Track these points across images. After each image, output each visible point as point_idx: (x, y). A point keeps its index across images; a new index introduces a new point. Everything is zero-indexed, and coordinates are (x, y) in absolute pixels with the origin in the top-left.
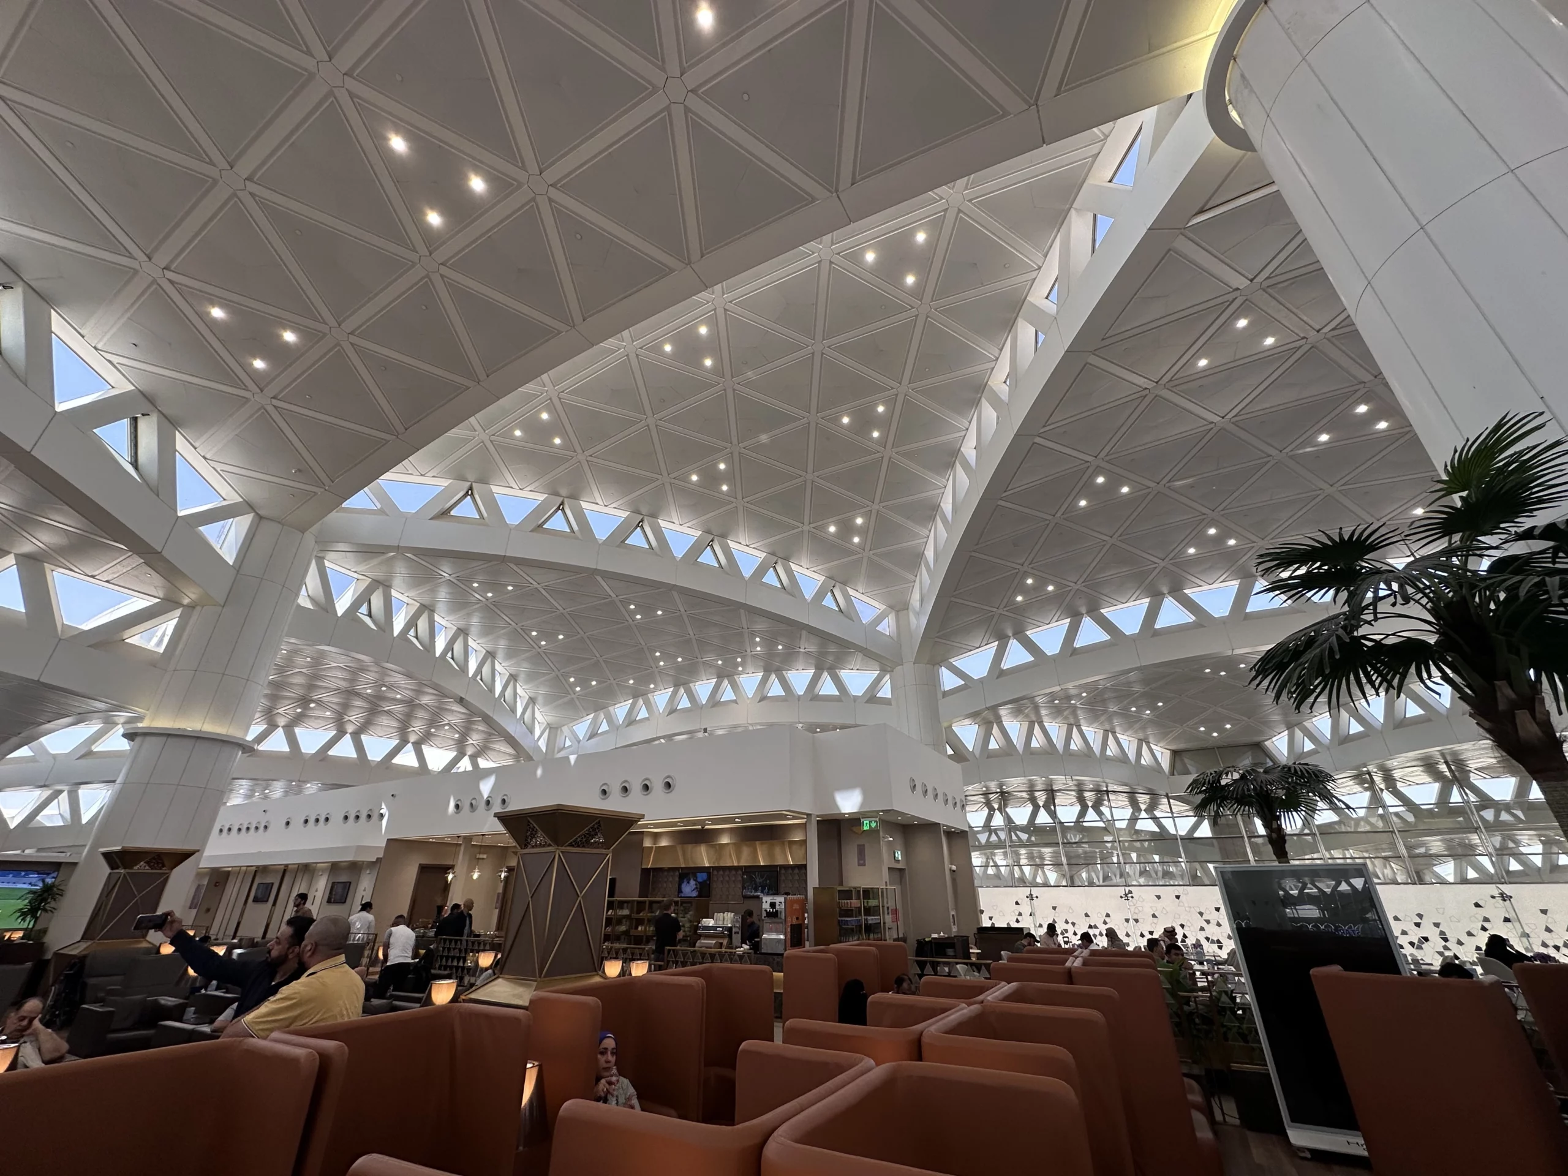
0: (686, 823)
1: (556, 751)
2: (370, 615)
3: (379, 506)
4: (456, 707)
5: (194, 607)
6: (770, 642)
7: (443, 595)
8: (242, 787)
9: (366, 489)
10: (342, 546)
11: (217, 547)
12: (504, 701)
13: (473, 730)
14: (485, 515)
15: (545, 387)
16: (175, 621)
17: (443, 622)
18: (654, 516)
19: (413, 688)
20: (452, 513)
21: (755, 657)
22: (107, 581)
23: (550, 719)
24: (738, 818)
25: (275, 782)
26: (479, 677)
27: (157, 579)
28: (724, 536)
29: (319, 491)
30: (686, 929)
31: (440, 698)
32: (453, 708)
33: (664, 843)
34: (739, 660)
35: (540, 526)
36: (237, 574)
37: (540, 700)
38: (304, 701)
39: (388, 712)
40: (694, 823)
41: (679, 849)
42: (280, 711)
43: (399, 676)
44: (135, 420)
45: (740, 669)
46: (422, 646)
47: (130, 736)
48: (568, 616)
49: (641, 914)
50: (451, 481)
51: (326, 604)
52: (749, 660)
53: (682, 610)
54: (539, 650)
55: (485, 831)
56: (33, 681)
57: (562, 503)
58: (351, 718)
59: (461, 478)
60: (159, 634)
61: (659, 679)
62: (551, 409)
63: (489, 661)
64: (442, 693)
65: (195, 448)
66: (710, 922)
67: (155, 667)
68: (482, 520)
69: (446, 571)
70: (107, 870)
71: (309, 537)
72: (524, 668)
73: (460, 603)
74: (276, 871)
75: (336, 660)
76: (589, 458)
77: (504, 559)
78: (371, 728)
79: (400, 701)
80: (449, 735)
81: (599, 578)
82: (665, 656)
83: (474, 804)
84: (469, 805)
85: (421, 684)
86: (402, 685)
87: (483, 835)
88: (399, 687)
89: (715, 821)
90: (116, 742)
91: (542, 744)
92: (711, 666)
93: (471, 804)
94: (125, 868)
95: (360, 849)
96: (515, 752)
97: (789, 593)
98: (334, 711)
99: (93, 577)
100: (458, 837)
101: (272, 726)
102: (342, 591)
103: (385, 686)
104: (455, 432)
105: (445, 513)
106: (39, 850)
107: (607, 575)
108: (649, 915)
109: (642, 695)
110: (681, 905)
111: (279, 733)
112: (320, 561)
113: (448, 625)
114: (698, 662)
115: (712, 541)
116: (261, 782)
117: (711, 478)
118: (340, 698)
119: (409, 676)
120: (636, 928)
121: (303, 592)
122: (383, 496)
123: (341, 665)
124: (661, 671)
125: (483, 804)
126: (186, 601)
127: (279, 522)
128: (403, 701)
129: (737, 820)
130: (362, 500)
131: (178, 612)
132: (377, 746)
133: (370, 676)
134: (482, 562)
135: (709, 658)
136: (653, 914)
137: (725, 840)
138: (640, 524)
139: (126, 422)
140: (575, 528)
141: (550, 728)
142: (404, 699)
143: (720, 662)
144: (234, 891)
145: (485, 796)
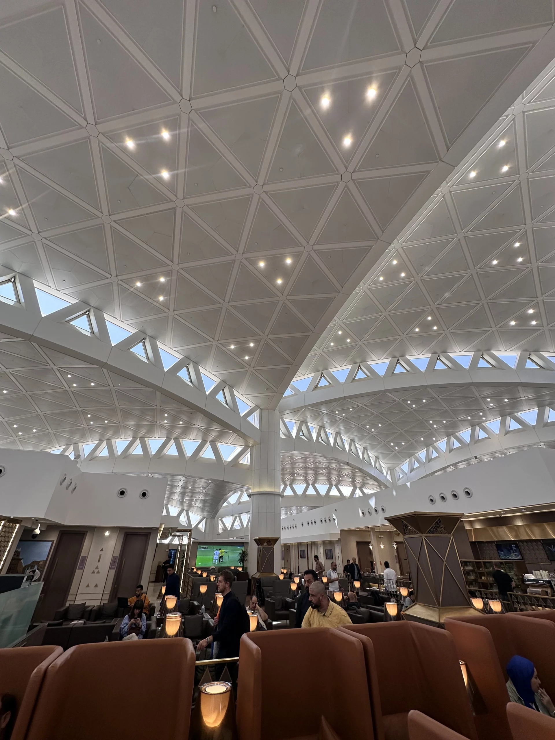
0: (488, 514)
1: (397, 480)
2: (304, 435)
3: (294, 392)
4: (347, 467)
5: (253, 447)
6: (497, 399)
7: (326, 420)
8: (283, 511)
9: (288, 388)
10: (287, 412)
11: (253, 424)
12: (365, 460)
13: (357, 476)
14: (331, 382)
15: (336, 321)
16: (250, 453)
17: (330, 431)
18: (403, 355)
19: (327, 461)
20: (319, 386)
21: (491, 409)
22: (230, 444)
23: (388, 465)
24: (523, 509)
25: (293, 508)
26: (351, 452)
27: (241, 439)
28: (444, 352)
29: (275, 394)
30: (516, 580)
31: (338, 464)
32: (345, 467)
33: (478, 526)
34: (481, 414)
35: (354, 379)
36: (261, 431)
37: (380, 456)
38: (292, 474)
39: (322, 474)
40: (494, 514)
41: (488, 528)
42: (286, 479)
43: (322, 458)
44: (223, 390)
45: (484, 419)
46: (325, 443)
47: (249, 496)
48: (380, 415)
49: (481, 569)
50: (314, 373)
51: (289, 435)
52: (488, 412)
53: (436, 396)
54: (372, 434)
55: (379, 524)
56: (222, 481)
57: (359, 366)
58: (310, 478)
59: (317, 371)
60: (247, 458)
61: (437, 435)
62: (341, 328)
63: (353, 444)
64: (339, 462)
65: (239, 393)
66: (532, 577)
67: (249, 470)
68: (330, 385)
69: (324, 410)
70: (256, 546)
71: (277, 411)
72: (368, 444)
73: (333, 422)
74: (304, 545)
75: (298, 455)
76: (364, 342)
77: (344, 398)
78: (318, 481)
79: (324, 468)
80: (347, 479)
81: (388, 393)
82: (435, 422)
83: (370, 511)
84: (368, 512)
85: (330, 459)
86: (323, 462)
87: (379, 526)
88: (322, 462)
89: (507, 512)
90: (245, 498)
91: (389, 477)
92: (465, 421)
93: (369, 511)
94: (261, 545)
95: (331, 534)
96: (378, 484)
97: (499, 369)
98: (303, 476)
99: (227, 443)
100: (368, 527)
101: (286, 485)
102: (292, 428)
103: (318, 463)
104: (310, 354)
105: (316, 387)
106: (237, 538)
107: (391, 391)
108: (486, 570)
109: (431, 445)
110: (505, 564)
111: (288, 487)
112: (282, 419)
113: (332, 432)
114: (456, 421)
115: (439, 356)
116: (288, 508)
117: (426, 327)
118: (304, 471)
119: (324, 457)
120: (481, 578)
121: (281, 433)
122: (294, 388)
123: (300, 457)
124: (436, 431)
125: (374, 511)
126: (250, 445)
127: (267, 409)
128: (325, 468)
129: (523, 510)
130: (288, 392)
131: (249, 450)
132: (322, 489)
133: (310, 460)
134: (336, 402)
135: (462, 417)
136: (489, 570)
137: (519, 523)
138: (398, 362)
139: (221, 391)
140: (369, 374)
141: (390, 470)
142: (326, 467)
143: (469, 418)
144: (294, 553)
145: (374, 507)
